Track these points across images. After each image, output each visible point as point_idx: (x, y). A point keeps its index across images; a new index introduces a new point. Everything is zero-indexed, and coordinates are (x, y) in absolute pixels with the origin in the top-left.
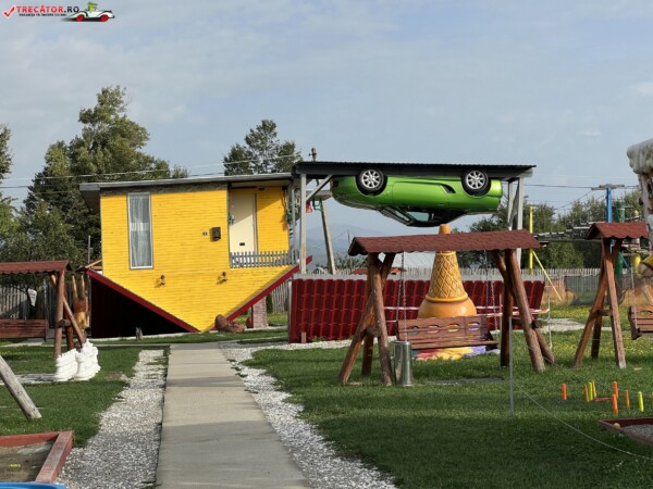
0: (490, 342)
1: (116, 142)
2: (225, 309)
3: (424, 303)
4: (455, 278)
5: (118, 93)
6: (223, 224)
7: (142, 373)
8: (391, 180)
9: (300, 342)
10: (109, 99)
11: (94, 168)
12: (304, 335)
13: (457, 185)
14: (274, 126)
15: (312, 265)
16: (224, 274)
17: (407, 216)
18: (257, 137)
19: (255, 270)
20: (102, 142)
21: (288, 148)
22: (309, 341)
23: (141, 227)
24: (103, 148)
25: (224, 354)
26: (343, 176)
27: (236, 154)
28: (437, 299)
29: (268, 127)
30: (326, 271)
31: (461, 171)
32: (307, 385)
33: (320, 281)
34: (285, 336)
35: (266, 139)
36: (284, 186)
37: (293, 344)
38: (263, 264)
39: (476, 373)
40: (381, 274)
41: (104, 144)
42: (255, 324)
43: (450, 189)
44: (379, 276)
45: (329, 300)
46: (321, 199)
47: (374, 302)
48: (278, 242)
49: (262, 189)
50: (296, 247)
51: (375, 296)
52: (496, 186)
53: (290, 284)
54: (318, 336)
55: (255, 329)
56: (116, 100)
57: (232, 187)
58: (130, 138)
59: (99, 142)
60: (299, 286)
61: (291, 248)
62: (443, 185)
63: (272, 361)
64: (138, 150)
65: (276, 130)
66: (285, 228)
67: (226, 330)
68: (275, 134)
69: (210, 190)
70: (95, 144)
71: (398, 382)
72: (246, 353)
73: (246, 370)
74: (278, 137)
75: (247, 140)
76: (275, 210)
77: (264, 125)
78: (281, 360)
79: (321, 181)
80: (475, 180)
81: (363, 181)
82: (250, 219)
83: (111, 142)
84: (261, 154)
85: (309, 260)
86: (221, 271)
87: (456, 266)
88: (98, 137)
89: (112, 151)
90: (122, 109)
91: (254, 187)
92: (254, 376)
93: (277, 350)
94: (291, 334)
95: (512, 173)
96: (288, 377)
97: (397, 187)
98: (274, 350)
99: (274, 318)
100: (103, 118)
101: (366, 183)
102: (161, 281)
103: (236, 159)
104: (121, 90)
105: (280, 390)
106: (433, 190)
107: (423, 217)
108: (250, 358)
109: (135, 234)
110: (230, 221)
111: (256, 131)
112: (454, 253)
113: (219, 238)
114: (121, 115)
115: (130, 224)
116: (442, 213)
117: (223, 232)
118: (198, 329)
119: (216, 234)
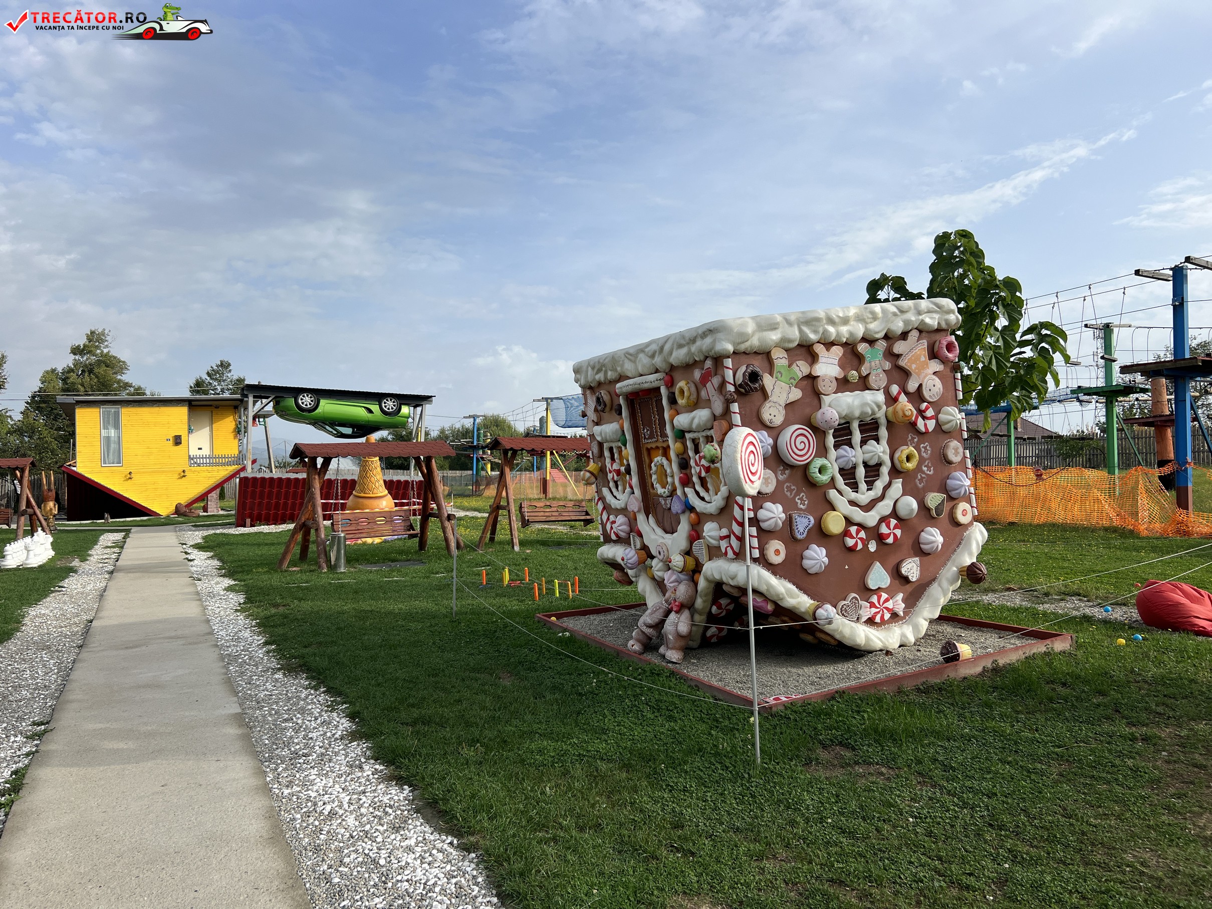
0: (412, 532)
1: (101, 370)
2: (184, 499)
3: (351, 497)
4: (378, 476)
5: (103, 334)
6: (183, 433)
7: (96, 557)
8: (323, 402)
9: (245, 526)
10: (95, 338)
11: (82, 389)
12: (248, 521)
13: (375, 408)
14: (229, 365)
15: (257, 466)
16: (184, 471)
17: (336, 430)
18: (217, 372)
19: (210, 468)
20: (89, 369)
21: (240, 380)
22: (252, 526)
23: (112, 433)
24: (89, 374)
25: (177, 537)
26: (283, 397)
27: (199, 384)
28: (362, 495)
29: (225, 365)
30: (267, 470)
31: (378, 397)
32: (249, 572)
33: (263, 479)
34: (233, 520)
35: (223, 374)
36: (236, 406)
37: (239, 528)
38: (217, 464)
39: (399, 557)
40: (319, 475)
41: (91, 372)
42: (209, 510)
43: (370, 411)
44: (317, 477)
45: (270, 493)
46: (265, 416)
47: (312, 498)
48: (229, 447)
49: (217, 407)
50: (244, 452)
51: (313, 494)
52: (405, 410)
53: (238, 480)
54: (261, 521)
55: (209, 514)
56: (101, 339)
57: (193, 405)
58: (112, 368)
59: (86, 370)
60: (244, 481)
61: (240, 452)
62: (364, 407)
63: (219, 545)
64: (119, 377)
65: (231, 368)
66: (235, 437)
67: (183, 515)
68: (230, 371)
69: (173, 406)
70: (83, 371)
71: (332, 568)
72: (197, 536)
73: (195, 554)
74: (232, 373)
75: (208, 374)
76: (228, 423)
77: (222, 364)
78: (227, 544)
79: (264, 401)
80: (390, 405)
81: (300, 402)
82: (206, 430)
83: (96, 370)
84: (218, 385)
85: (254, 462)
86: (182, 469)
87: (379, 469)
88: (86, 366)
89: (97, 377)
90: (107, 346)
91: (211, 406)
92: (202, 560)
93: (224, 534)
94: (237, 519)
95: (417, 401)
96: (232, 562)
97: (327, 407)
98: (222, 534)
99: (225, 504)
100: (90, 352)
101: (303, 403)
102: (129, 477)
103: (199, 386)
104: (106, 332)
105: (223, 576)
106: (357, 411)
107: (348, 431)
108: (200, 541)
109: (108, 439)
110: (190, 431)
111: (215, 368)
112: (377, 458)
113: (181, 443)
114: (105, 351)
115: (103, 431)
116: (363, 429)
117: (184, 439)
118: (161, 514)
119: (178, 441)
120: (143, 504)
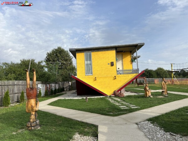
6: (114, 61)
16: (115, 77)
23: (89, 62)
36: (131, 52)
49: (124, 52)
69: (110, 50)
76: (128, 58)
102: (95, 79)
109: (87, 65)
110: (117, 60)
115: (85, 61)
117: (115, 63)
118: (108, 95)
119: (112, 64)
120: (101, 91)
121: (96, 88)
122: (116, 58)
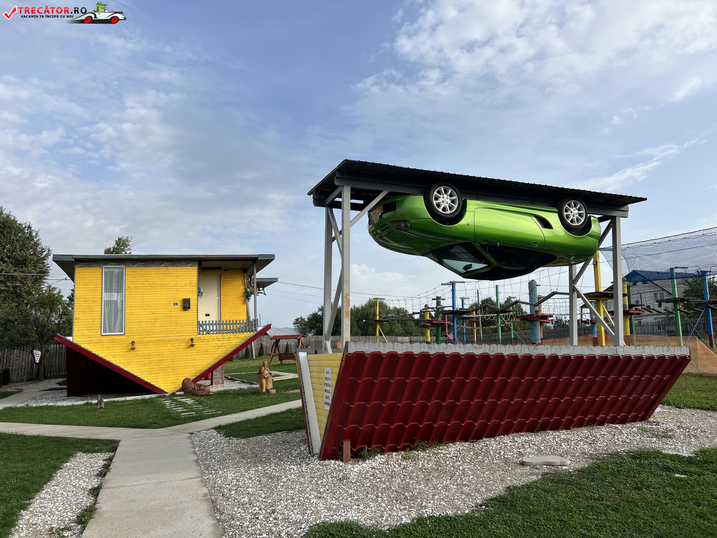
5: (127, 240)
6: (193, 297)
8: (472, 205)
10: (121, 243)
13: (553, 218)
16: (192, 340)
23: (115, 296)
36: (244, 270)
38: (228, 331)
42: (214, 380)
43: (546, 224)
48: (239, 314)
49: (226, 270)
56: (126, 244)
57: (202, 266)
62: (536, 217)
66: (244, 303)
69: (182, 266)
76: (237, 288)
80: (574, 213)
81: (434, 202)
86: (190, 338)
90: (129, 249)
91: (220, 268)
100: (117, 253)
101: (439, 205)
102: (132, 347)
104: (129, 239)
109: (110, 303)
110: (199, 294)
113: (189, 308)
114: (128, 252)
117: (193, 303)
118: (165, 390)
119: (186, 305)
120: (146, 379)
121: (132, 372)
122: (199, 289)
